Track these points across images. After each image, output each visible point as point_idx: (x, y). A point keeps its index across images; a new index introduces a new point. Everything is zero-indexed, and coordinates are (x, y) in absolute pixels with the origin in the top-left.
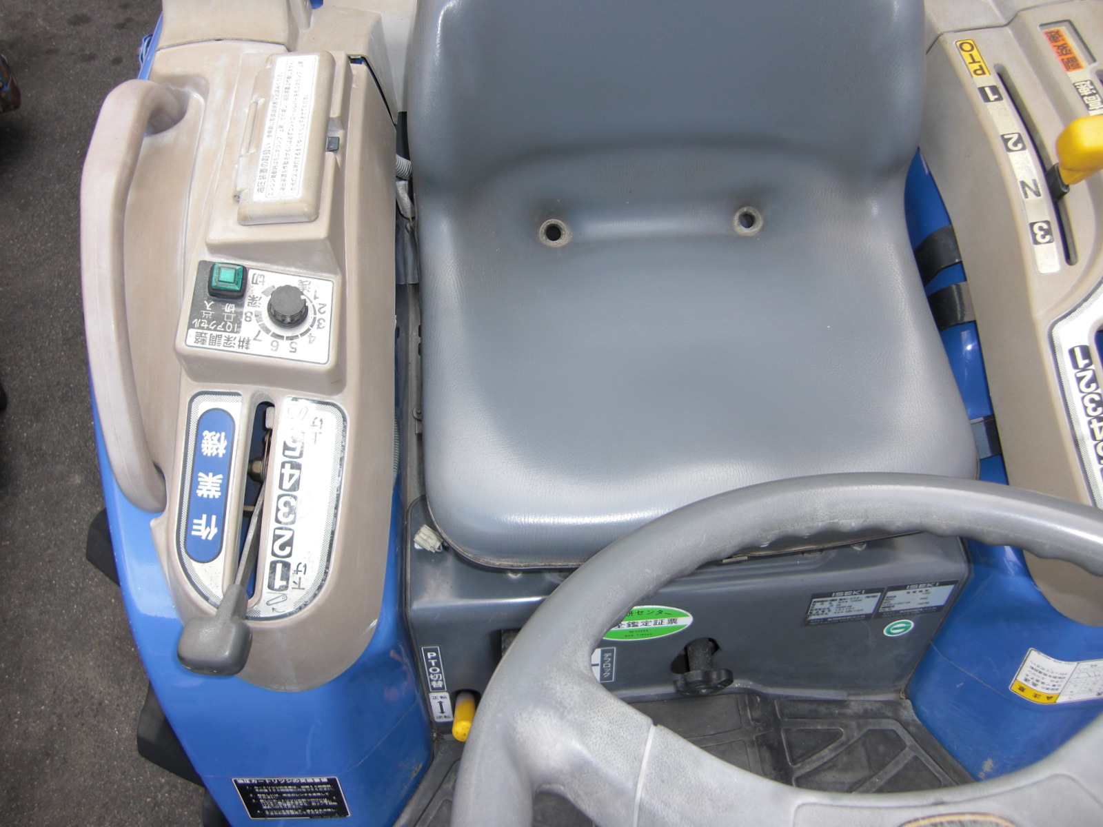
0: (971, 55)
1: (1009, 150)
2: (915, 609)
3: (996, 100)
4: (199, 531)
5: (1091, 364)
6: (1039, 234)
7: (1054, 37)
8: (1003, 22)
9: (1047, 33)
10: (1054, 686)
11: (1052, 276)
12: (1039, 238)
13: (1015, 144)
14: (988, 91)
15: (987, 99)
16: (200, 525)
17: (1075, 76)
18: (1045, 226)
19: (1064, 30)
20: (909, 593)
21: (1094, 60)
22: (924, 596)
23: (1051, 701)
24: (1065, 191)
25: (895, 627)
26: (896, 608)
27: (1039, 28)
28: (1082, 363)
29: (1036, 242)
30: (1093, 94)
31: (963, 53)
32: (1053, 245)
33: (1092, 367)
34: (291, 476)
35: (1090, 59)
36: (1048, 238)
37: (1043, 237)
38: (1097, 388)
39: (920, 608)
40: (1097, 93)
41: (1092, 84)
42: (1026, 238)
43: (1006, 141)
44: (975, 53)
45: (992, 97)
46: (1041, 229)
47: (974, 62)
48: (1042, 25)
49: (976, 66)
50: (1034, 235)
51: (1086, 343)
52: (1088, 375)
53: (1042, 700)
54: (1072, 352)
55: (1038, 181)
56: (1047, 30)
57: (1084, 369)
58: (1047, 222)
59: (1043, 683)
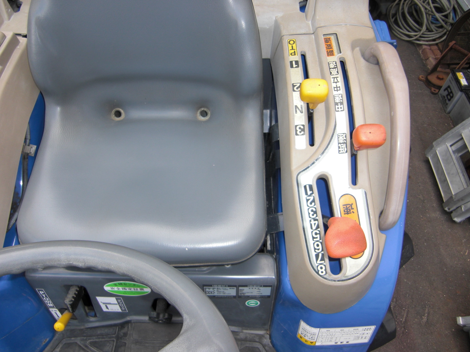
0: (292, 46)
1: (294, 91)
2: (257, 296)
3: (296, 67)
5: (313, 193)
6: (299, 130)
7: (327, 41)
8: (312, 32)
9: (325, 39)
10: (312, 338)
11: (302, 151)
12: (298, 133)
13: (297, 88)
14: (294, 63)
15: (292, 66)
17: (331, 59)
18: (302, 127)
19: (333, 38)
20: (250, 288)
21: (341, 53)
22: (258, 291)
23: (313, 344)
24: (312, 112)
25: (250, 302)
26: (247, 294)
27: (322, 36)
28: (309, 192)
29: (297, 134)
30: (335, 68)
31: (289, 45)
32: (304, 136)
33: (313, 195)
35: (339, 51)
36: (302, 133)
37: (300, 132)
38: (315, 205)
39: (259, 296)
40: (337, 67)
41: (336, 63)
42: (293, 132)
43: (294, 86)
44: (294, 45)
45: (294, 66)
46: (300, 128)
47: (293, 49)
48: (324, 35)
49: (293, 51)
50: (296, 131)
51: (311, 183)
52: (311, 198)
53: (309, 343)
54: (305, 187)
55: (303, 106)
56: (326, 37)
57: (310, 196)
58: (303, 126)
59: (307, 336)
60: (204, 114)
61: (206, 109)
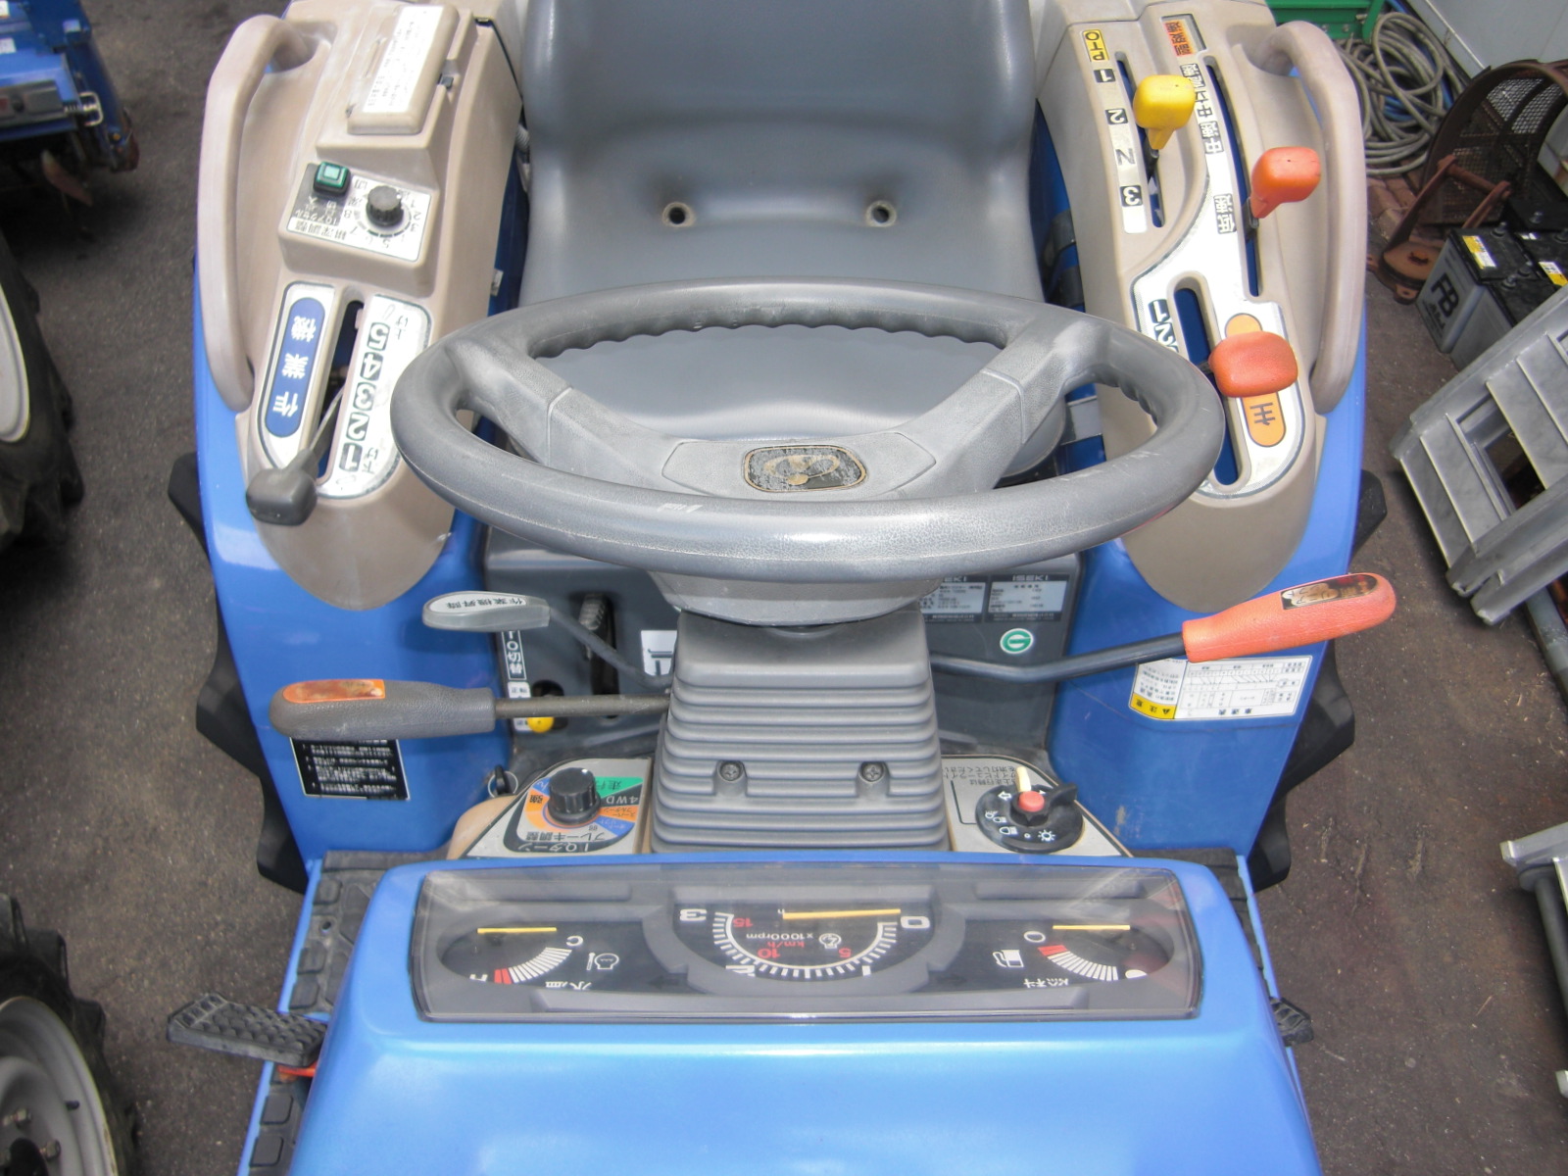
0: (1095, 44)
1: (1111, 123)
2: (1030, 613)
3: (1109, 81)
4: (281, 407)
5: (1168, 317)
6: (1129, 197)
7: (1172, 28)
8: (1135, 17)
9: (1167, 24)
10: (1168, 693)
11: (1139, 236)
12: (1128, 201)
13: (1118, 118)
14: (1103, 73)
15: (1100, 79)
16: (282, 401)
17: (1184, 59)
18: (1136, 190)
19: (1184, 23)
20: (1016, 587)
21: (1205, 47)
22: (1035, 594)
23: (1167, 717)
24: (1155, 157)
25: (1012, 638)
26: (1008, 609)
27: (1160, 20)
28: (1160, 316)
29: (1125, 204)
30: (1196, 75)
31: (1087, 41)
32: (1142, 207)
33: (1170, 320)
34: (373, 367)
35: (1201, 46)
36: (1137, 200)
37: (1133, 200)
38: (1174, 340)
39: (1035, 612)
40: (1200, 74)
41: (1197, 67)
42: (1116, 200)
43: (1109, 115)
44: (1099, 42)
45: (1105, 78)
46: (1131, 192)
47: (1096, 48)
48: (1164, 18)
49: (1097, 52)
50: (1124, 198)
51: (1164, 297)
52: (1166, 328)
53: (1159, 715)
54: (1152, 306)
55: (1134, 150)
56: (1168, 22)
57: (1162, 323)
58: (1138, 187)
59: (1157, 691)
60: (883, 214)
61: (885, 205)
